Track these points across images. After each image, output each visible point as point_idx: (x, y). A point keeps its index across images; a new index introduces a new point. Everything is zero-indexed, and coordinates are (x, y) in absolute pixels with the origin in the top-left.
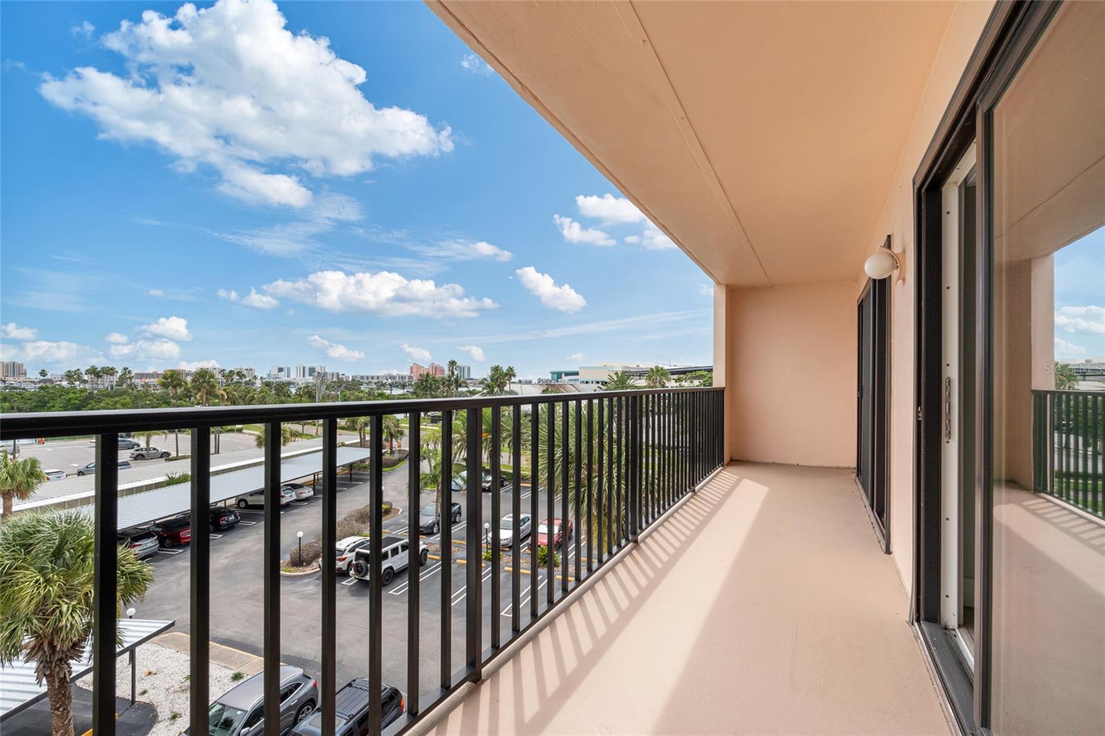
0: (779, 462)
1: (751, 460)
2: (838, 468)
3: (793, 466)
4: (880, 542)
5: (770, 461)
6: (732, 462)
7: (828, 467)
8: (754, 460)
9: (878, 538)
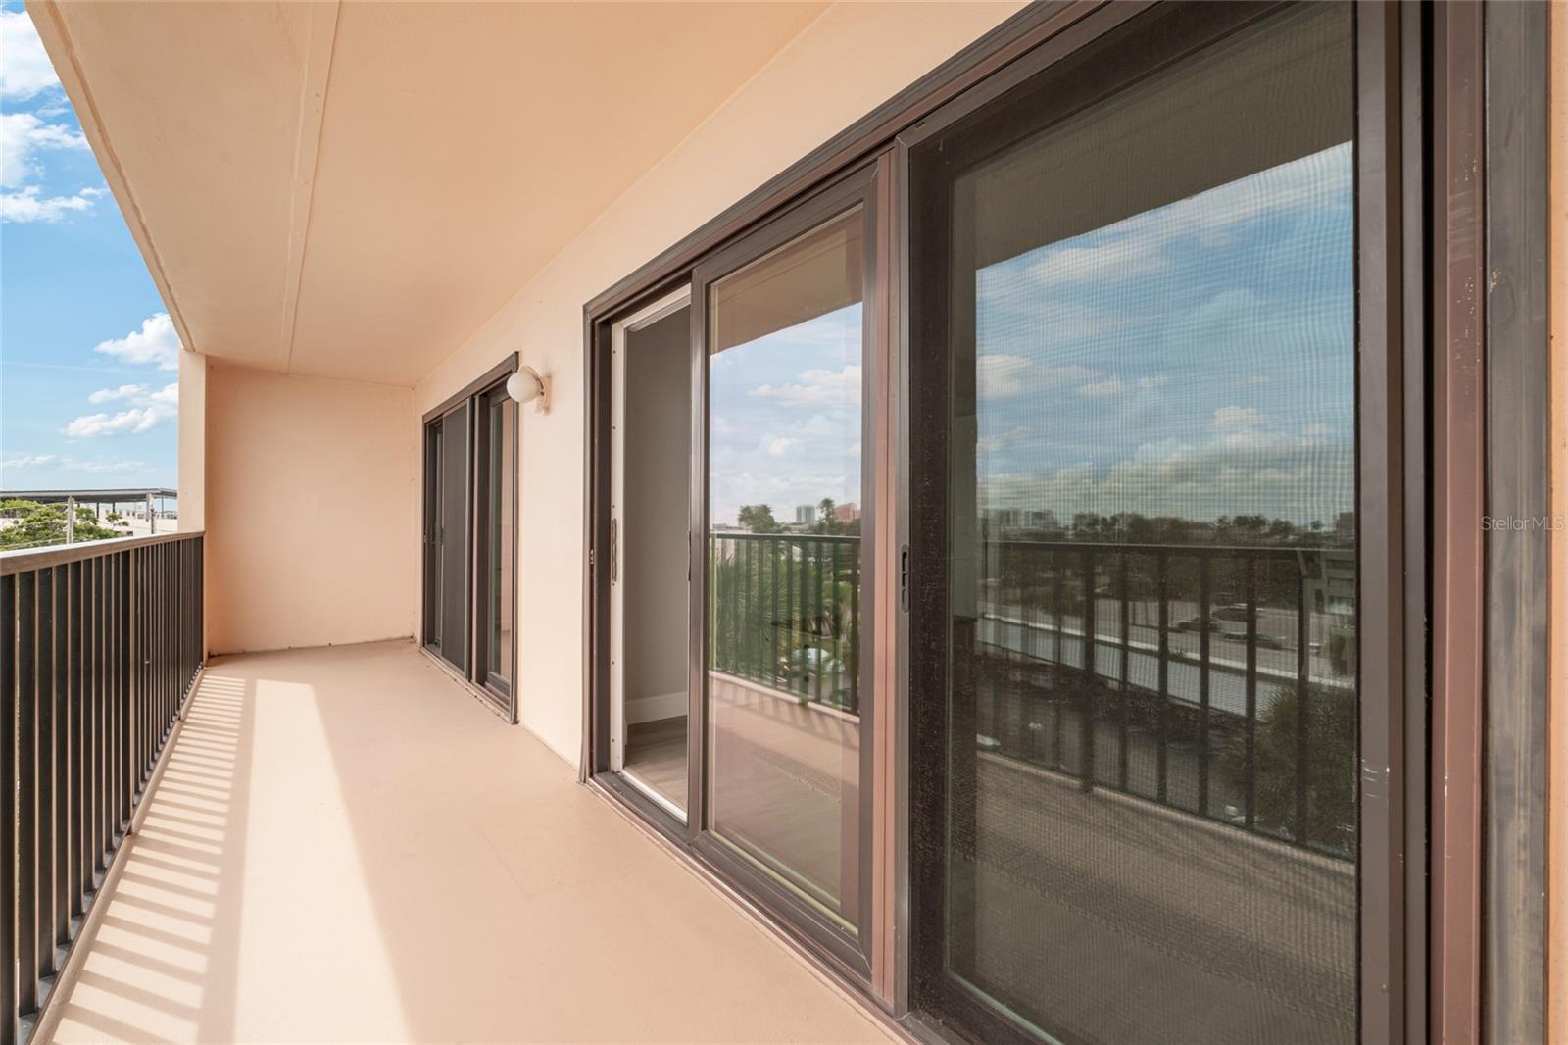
0: (299, 645)
1: (248, 650)
2: (388, 640)
3: (324, 647)
4: (498, 715)
5: (285, 646)
6: (212, 660)
7: (374, 642)
8: (256, 648)
9: (493, 711)
